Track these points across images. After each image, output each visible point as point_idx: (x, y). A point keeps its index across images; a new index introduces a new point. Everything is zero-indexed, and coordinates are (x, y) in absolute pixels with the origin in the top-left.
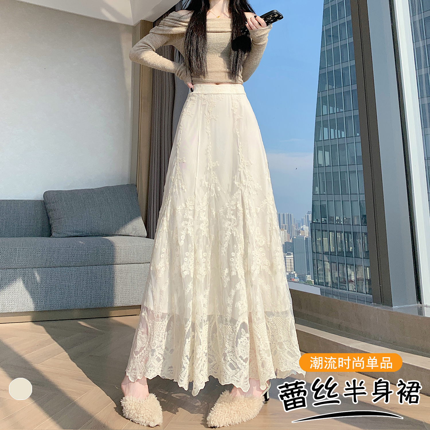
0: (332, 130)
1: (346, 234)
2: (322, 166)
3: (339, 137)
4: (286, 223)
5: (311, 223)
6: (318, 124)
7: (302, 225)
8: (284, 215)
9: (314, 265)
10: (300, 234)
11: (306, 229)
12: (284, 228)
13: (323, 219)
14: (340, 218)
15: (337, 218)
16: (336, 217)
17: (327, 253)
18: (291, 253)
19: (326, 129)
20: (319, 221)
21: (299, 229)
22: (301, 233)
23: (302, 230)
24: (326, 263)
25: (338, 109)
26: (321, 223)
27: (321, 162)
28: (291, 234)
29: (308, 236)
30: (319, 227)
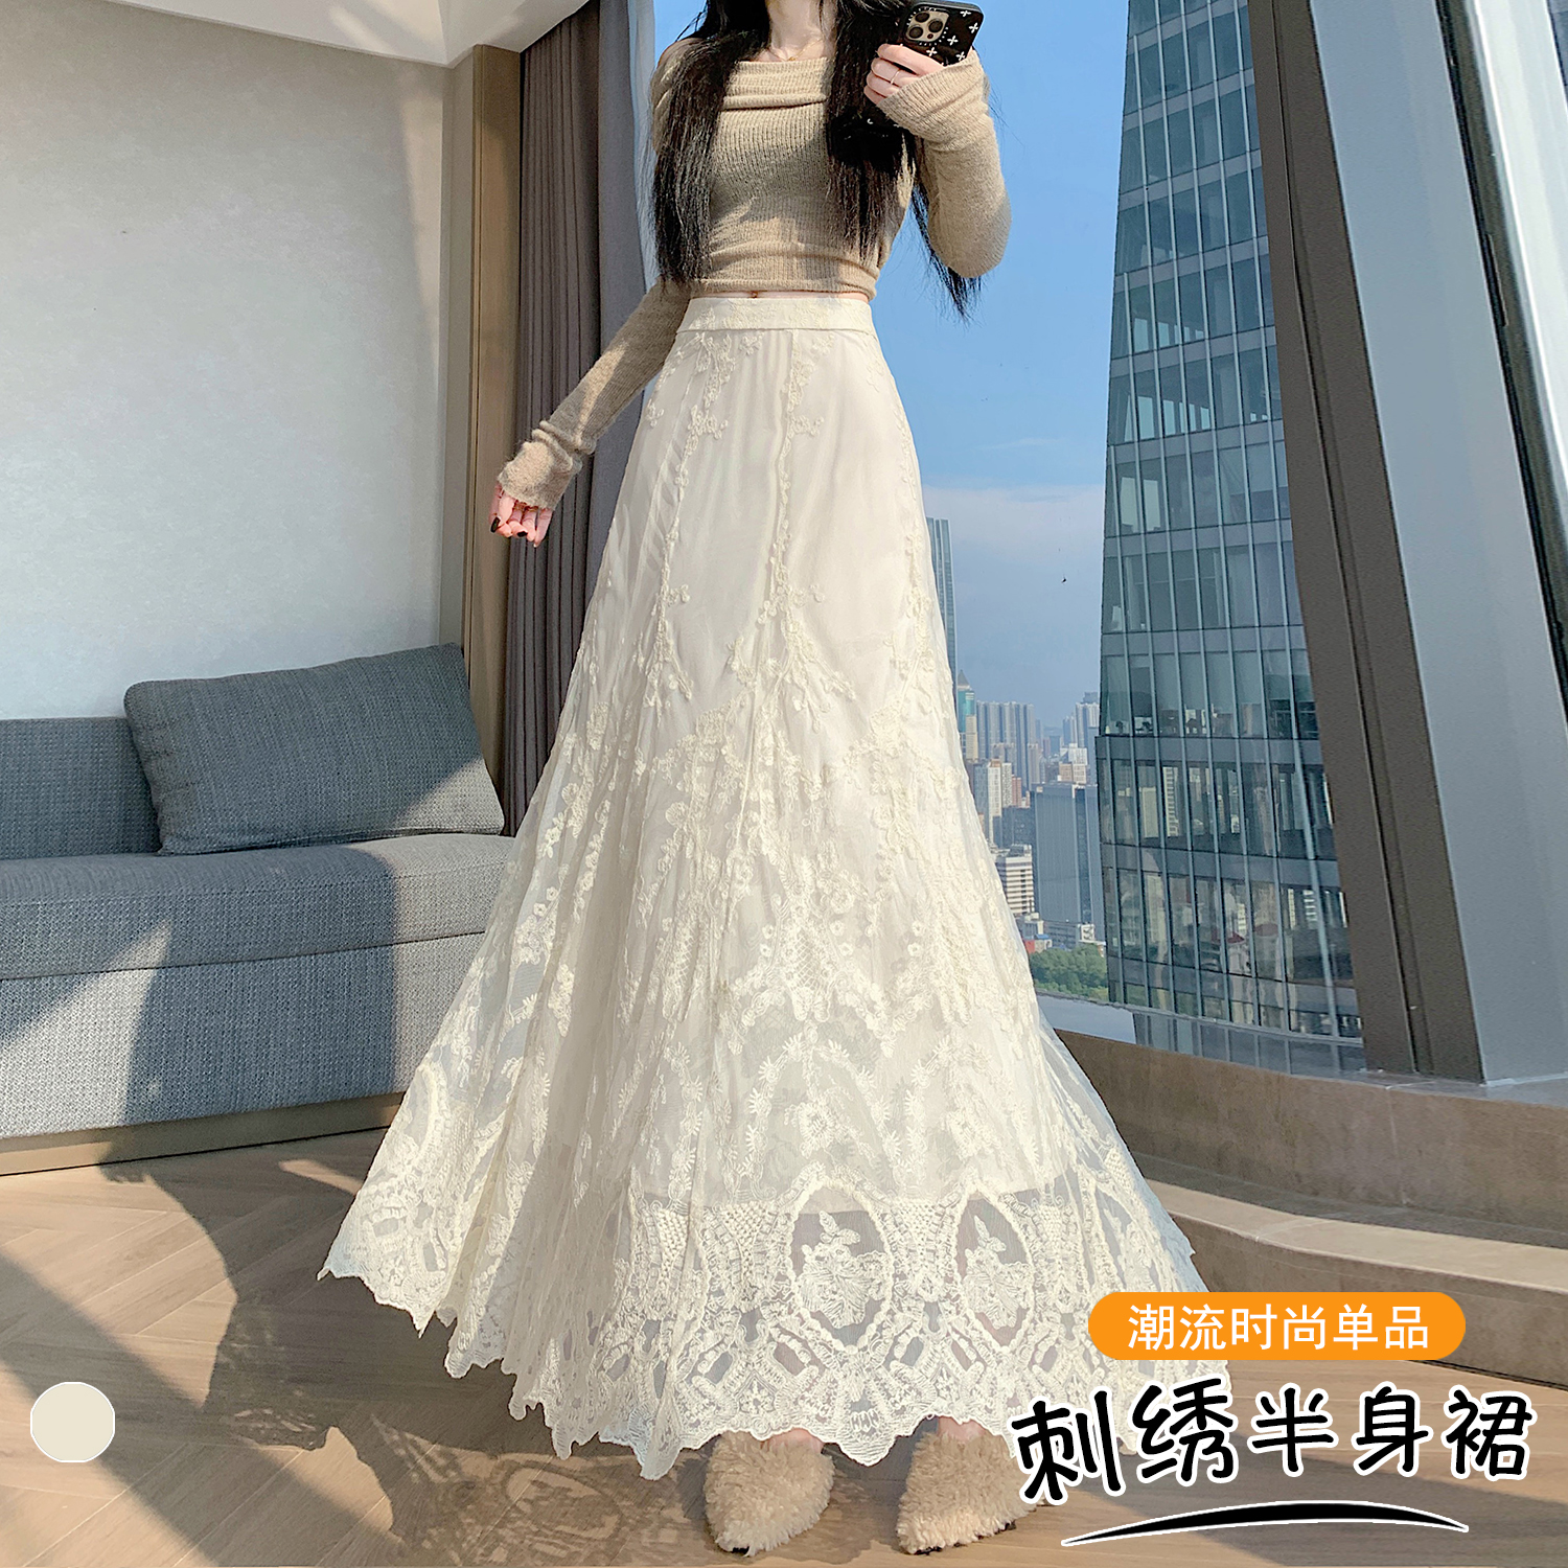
0: (1169, 405)
1: (1218, 771)
2: (1135, 531)
3: (1193, 429)
4: (1008, 738)
5: (1097, 735)
6: (1117, 384)
7: (1067, 742)
8: (1001, 709)
9: (1106, 888)
10: (1059, 778)
11: (1078, 758)
12: (1002, 757)
13: (1139, 721)
14: (1198, 713)
15: (1190, 714)
16: (1187, 711)
17: (1152, 844)
18: (1026, 847)
19: (1146, 404)
20: (1127, 730)
21: (1053, 760)
22: (1061, 772)
23: (1064, 763)
24: (1149, 878)
25: (1186, 329)
26: (1134, 736)
27: (1130, 517)
28: (1025, 778)
29: (1085, 782)
30: (1125, 749)
